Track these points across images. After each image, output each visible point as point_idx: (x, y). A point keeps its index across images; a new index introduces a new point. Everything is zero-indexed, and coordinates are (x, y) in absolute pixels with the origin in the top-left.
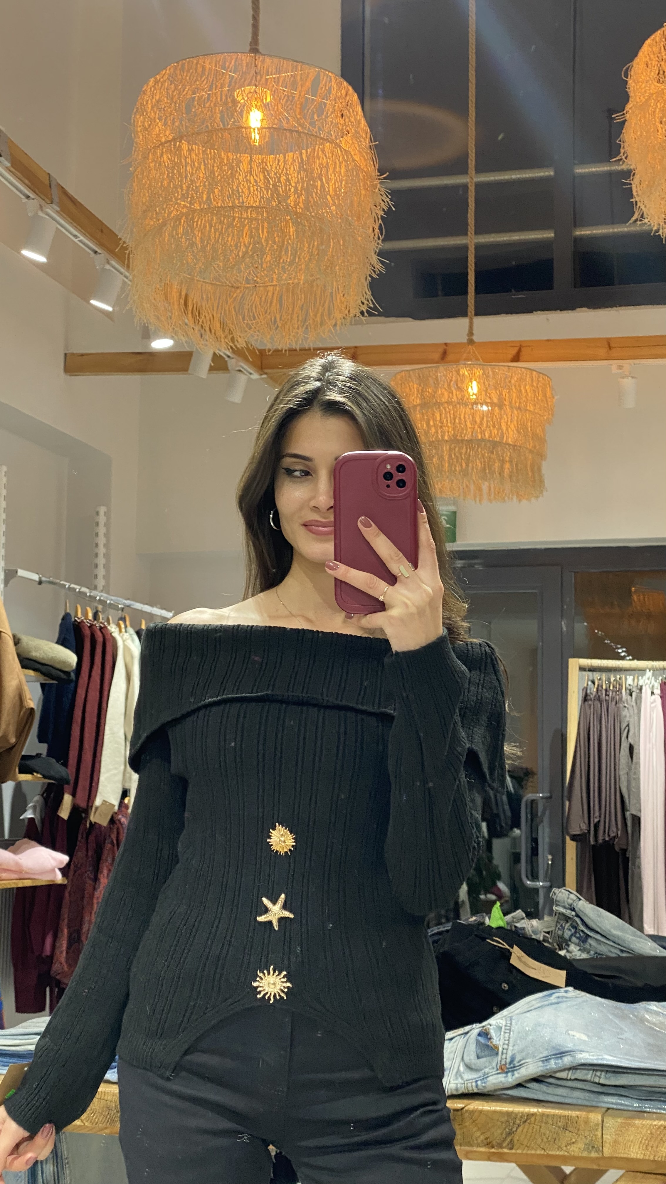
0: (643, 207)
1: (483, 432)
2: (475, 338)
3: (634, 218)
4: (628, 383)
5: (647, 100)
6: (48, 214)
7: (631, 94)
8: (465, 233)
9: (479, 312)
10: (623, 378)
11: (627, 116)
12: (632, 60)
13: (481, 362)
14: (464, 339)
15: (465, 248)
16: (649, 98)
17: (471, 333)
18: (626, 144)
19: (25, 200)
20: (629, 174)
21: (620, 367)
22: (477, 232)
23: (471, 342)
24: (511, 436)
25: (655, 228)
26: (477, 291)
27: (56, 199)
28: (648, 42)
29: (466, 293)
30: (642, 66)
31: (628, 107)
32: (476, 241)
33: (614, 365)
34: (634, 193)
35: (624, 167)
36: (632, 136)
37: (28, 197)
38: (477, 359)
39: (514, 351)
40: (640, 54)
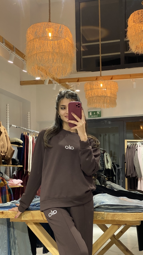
0: (131, 48)
1: (103, 94)
2: (101, 75)
3: (129, 50)
4: (134, 83)
5: (131, 26)
6: (13, 53)
7: (128, 25)
8: (99, 54)
9: (102, 70)
10: (133, 82)
11: (128, 30)
12: (128, 18)
13: (103, 80)
14: (100, 76)
15: (99, 57)
16: (132, 26)
17: (101, 74)
18: (128, 35)
19: (8, 51)
20: (128, 41)
21: (133, 80)
22: (102, 54)
23: (101, 76)
24: (109, 95)
25: (133, 52)
26: (102, 66)
27: (15, 50)
28: (131, 15)
29: (100, 66)
30: (130, 20)
31: (128, 28)
32: (102, 55)
33: (131, 79)
34: (129, 45)
35: (127, 40)
36: (129, 33)
37: (9, 50)
38: (102, 79)
39: (111, 77)
40: (130, 17)
